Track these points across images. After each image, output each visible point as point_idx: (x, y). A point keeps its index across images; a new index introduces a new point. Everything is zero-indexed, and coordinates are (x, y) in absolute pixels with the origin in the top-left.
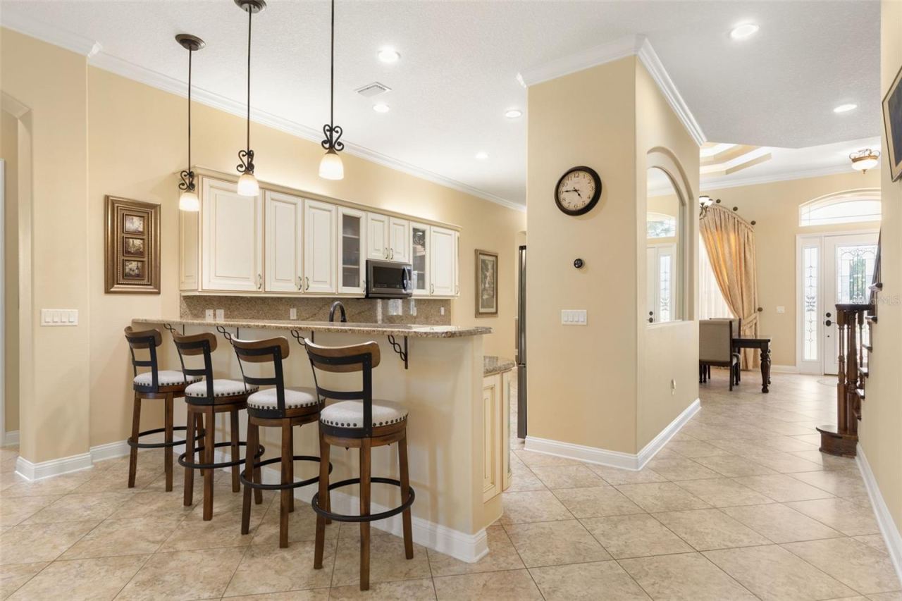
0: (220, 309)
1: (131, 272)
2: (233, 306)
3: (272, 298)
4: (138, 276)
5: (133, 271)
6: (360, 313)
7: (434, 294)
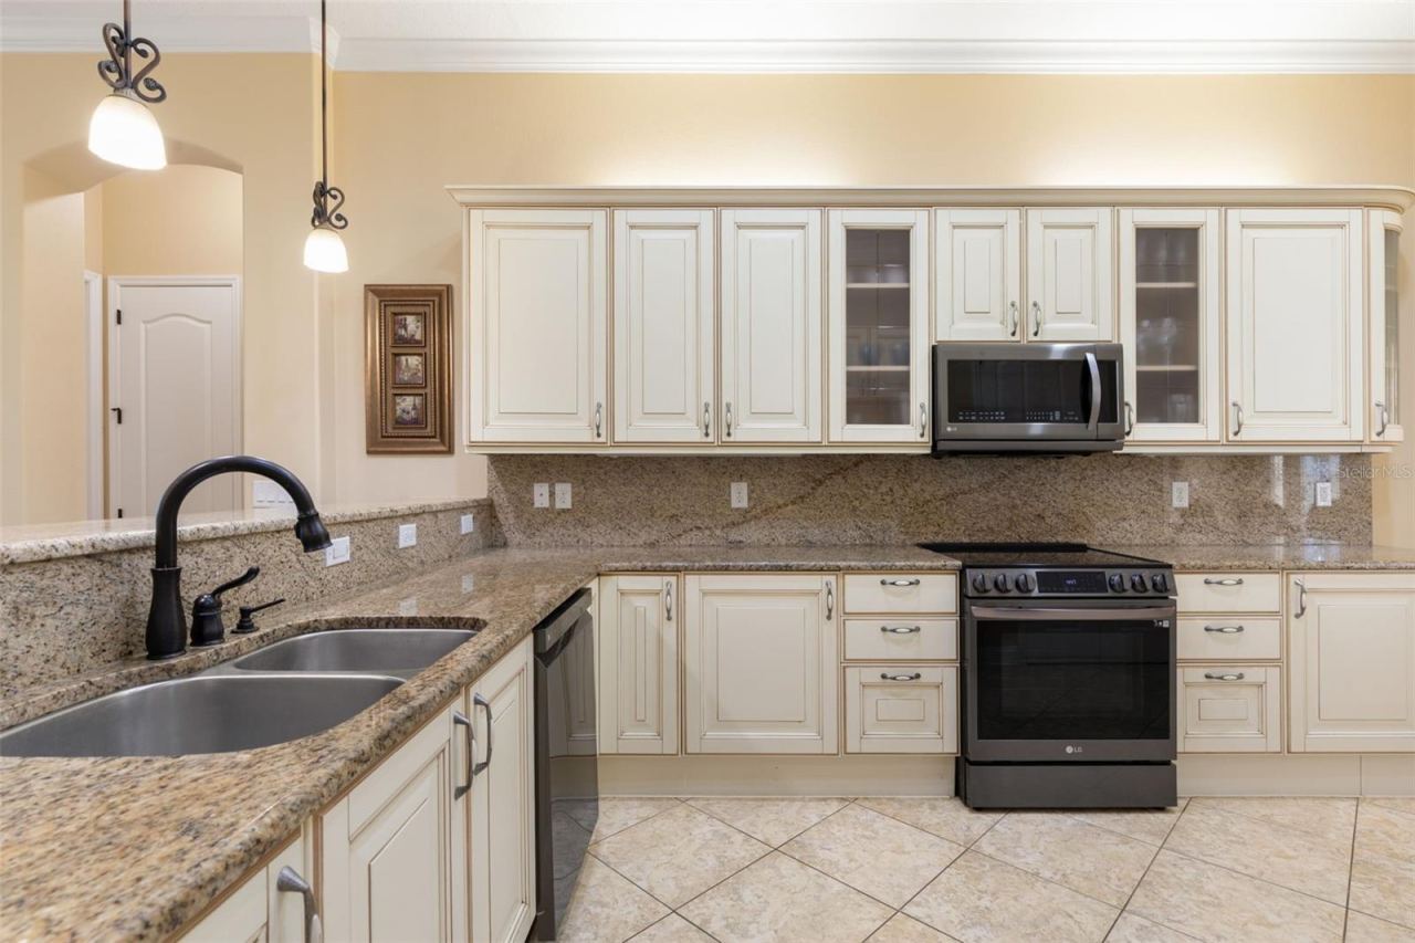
0: (564, 482)
1: (405, 416)
2: (592, 477)
3: (684, 458)
4: (415, 422)
5: (408, 413)
6: (954, 495)
7: (1243, 436)
